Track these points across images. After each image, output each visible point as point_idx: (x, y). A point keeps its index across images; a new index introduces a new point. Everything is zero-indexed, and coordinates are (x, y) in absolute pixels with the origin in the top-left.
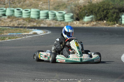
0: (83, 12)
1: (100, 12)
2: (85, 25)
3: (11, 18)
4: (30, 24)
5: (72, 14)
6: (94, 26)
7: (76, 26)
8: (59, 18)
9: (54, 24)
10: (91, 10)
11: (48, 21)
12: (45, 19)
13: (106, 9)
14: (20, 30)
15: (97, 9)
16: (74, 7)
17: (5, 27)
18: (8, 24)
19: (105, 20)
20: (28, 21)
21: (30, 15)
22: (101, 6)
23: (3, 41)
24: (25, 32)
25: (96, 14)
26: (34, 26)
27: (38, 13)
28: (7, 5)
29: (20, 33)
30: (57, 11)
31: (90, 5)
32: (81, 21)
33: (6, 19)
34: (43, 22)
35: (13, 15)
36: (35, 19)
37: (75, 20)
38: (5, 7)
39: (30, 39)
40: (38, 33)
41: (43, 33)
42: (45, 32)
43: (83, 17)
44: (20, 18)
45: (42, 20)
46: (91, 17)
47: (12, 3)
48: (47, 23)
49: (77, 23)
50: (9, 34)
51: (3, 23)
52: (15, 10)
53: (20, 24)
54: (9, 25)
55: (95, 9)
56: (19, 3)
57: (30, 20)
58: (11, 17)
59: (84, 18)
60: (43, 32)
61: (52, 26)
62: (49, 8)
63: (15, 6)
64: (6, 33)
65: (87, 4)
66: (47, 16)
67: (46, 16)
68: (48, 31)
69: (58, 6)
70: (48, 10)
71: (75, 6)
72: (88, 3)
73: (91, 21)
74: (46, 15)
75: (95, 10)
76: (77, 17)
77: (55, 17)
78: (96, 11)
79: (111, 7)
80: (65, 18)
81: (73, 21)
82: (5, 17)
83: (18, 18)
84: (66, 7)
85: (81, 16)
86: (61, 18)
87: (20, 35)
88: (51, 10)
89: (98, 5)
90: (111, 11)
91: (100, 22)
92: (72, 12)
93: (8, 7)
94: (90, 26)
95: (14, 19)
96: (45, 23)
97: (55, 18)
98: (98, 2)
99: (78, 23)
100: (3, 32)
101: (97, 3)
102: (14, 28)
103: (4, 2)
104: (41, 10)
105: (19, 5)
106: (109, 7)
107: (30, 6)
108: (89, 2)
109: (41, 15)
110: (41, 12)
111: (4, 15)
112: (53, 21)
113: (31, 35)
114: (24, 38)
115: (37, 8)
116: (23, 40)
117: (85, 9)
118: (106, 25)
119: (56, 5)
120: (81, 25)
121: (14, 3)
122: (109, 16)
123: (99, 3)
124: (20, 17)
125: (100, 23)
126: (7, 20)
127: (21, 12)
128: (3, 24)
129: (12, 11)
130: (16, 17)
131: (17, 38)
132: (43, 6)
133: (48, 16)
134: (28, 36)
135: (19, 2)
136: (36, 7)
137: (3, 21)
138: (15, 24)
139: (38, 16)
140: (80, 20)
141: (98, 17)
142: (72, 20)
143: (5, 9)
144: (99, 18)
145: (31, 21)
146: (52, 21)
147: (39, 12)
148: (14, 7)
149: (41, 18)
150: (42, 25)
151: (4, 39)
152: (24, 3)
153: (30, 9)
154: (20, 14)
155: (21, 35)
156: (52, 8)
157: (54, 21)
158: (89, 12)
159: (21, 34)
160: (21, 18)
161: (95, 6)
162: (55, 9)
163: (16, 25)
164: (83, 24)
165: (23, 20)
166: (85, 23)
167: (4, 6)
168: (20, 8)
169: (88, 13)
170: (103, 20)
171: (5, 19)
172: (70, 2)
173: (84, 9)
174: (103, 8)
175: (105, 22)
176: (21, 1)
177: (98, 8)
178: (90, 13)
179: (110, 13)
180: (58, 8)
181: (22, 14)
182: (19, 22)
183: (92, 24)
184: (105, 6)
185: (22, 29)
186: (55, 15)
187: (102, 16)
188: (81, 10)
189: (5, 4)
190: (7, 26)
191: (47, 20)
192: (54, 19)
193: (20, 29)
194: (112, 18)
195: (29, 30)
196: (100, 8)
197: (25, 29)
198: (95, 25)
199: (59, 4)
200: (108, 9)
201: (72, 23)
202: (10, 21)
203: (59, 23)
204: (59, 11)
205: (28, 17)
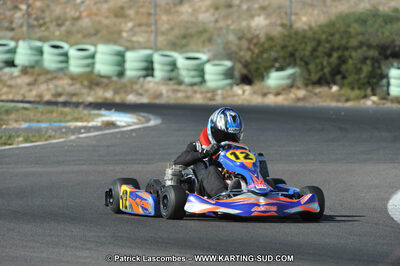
0: (265, 56)
1: (318, 57)
2: (271, 100)
3: (32, 74)
4: (92, 93)
5: (228, 64)
6: (300, 104)
7: (240, 102)
8: (186, 76)
9: (170, 94)
10: (290, 49)
11: (151, 85)
12: (142, 79)
13: (338, 48)
14: (62, 113)
15: (309, 48)
16: (236, 42)
17: (13, 101)
18: (22, 91)
19: (335, 83)
20: (86, 83)
21: (93, 64)
22: (324, 37)
23: (7, 147)
24: (77, 120)
25: (307, 64)
26: (106, 99)
27: (118, 58)
28: (18, 31)
29: (60, 121)
30: (181, 53)
31: (286, 33)
32: (257, 86)
33: (16, 77)
34: (136, 87)
35: (39, 63)
36: (108, 77)
37: (238, 81)
38: (12, 39)
39: (94, 143)
40: (118, 123)
41: (135, 124)
42: (143, 120)
43: (265, 74)
44: (61, 74)
45: (133, 81)
46: (289, 71)
47: (36, 26)
48: (147, 91)
49: (244, 92)
50: (25, 125)
51: (5, 90)
52: (46, 48)
53: (60, 95)
54: (27, 95)
55: (303, 45)
56: (59, 25)
57: (93, 80)
58: (33, 70)
59: (268, 78)
60: (135, 121)
61: (162, 101)
62: (156, 44)
63: (46, 34)
64: (16, 121)
65: (277, 31)
66: (149, 70)
67: (146, 69)
68: (151, 117)
69: (184, 37)
70: (151, 48)
71: (240, 38)
72: (279, 29)
73: (291, 86)
74: (143, 65)
75: (304, 49)
76: (245, 71)
77: (172, 70)
78: (307, 53)
79: (354, 42)
80: (207, 77)
81: (232, 85)
82: (13, 69)
83: (55, 75)
84: (210, 40)
85: (258, 69)
86: (193, 77)
87: (60, 128)
88: (161, 49)
89: (314, 33)
90: (354, 54)
91: (318, 90)
92: (229, 57)
93: (24, 39)
94: (286, 103)
95: (42, 78)
96: (141, 91)
97: (173, 74)
98: (313, 25)
99: (247, 93)
100: (5, 117)
101: (311, 28)
102: (41, 108)
103: (11, 22)
104: (128, 49)
105: (57, 33)
106: (347, 42)
107: (95, 34)
108: (283, 25)
109: (128, 65)
110: (129, 55)
111: (11, 64)
112: (167, 84)
113: (96, 128)
114: (73, 137)
115: (115, 42)
116: (72, 146)
117: (271, 48)
118: (338, 101)
119: (177, 32)
120: (257, 100)
121: (40, 26)
122: (347, 71)
123: (316, 29)
124: (63, 71)
125: (320, 93)
126: (19, 81)
127: (66, 55)
128: (7, 93)
129: (34, 52)
130: (48, 72)
131: (50, 137)
132: (134, 35)
133: (153, 69)
134: (89, 132)
135: (60, 22)
136: (112, 37)
137: (5, 85)
138: (45, 93)
139: (117, 68)
140: (256, 81)
141: (313, 75)
142: (229, 81)
143: (12, 44)
144: (315, 77)
145: (98, 84)
146: (163, 84)
147: (121, 55)
148: (40, 39)
149: (130, 73)
150: (131, 98)
151: (9, 142)
152: (73, 24)
153: (95, 45)
154: (62, 62)
155: (64, 130)
156: (165, 43)
157: (172, 85)
158: (284, 58)
159: (63, 124)
160: (65, 74)
161: (304, 37)
162: (174, 46)
163: (47, 97)
164: (265, 95)
165: (70, 82)
166: (269, 93)
167: (11, 34)
168: (61, 40)
169: (280, 60)
170: (328, 84)
171: (12, 77)
172: (222, 24)
173: (266, 46)
174: (328, 45)
175: (335, 88)
176: (66, 20)
177: (314, 44)
178: (288, 60)
179: (350, 61)
180: (184, 42)
181: (67, 62)
182: (56, 86)
183: (292, 96)
184: (337, 37)
185: (67, 110)
186: (173, 65)
187: (327, 70)
188: (256, 51)
189: (13, 29)
190: (20, 98)
191: (149, 82)
192: (170, 79)
193: (61, 109)
194: (356, 77)
195: (90, 115)
196: (319, 43)
197: (76, 110)
198: (304, 99)
199: (187, 28)
200: (346, 48)
201: (230, 93)
202: (29, 84)
203: (185, 91)
204: (187, 52)
205: (88, 69)
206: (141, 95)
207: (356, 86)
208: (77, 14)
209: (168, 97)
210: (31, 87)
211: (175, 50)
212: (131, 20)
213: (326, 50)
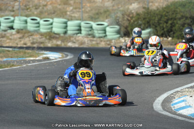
0: (136, 23)
1: (161, 23)
3: (22, 33)
5: (117, 27)
9: (89, 42)
10: (147, 20)
11: (80, 37)
12: (75, 35)
13: (172, 19)
14: (25, 53)
15: (157, 19)
16: (121, 16)
18: (16, 42)
19: (170, 36)
20: (48, 37)
21: (52, 27)
22: (164, 13)
24: (31, 56)
25: (156, 27)
27: (65, 25)
28: (16, 12)
29: (23, 57)
30: (95, 22)
31: (146, 12)
33: (14, 35)
34: (72, 39)
35: (26, 28)
36: (58, 34)
38: (13, 16)
39: (33, 68)
40: (51, 58)
41: (60, 58)
44: (36, 33)
45: (70, 37)
47: (25, 10)
48: (78, 41)
49: (125, 41)
50: (5, 59)
51: (8, 41)
52: (29, 20)
53: (34, 43)
54: (19, 43)
55: (154, 18)
56: (36, 9)
57: (51, 36)
61: (85, 46)
62: (83, 17)
63: (30, 13)
64: (2, 57)
65: (141, 11)
67: (78, 30)
69: (97, 14)
70: (80, 20)
71: (123, 15)
72: (144, 10)
74: (77, 28)
75: (154, 20)
78: (156, 22)
79: (179, 16)
80: (107, 33)
81: (119, 38)
82: (12, 31)
83: (32, 33)
84: (109, 15)
86: (99, 34)
87: (21, 61)
88: (85, 20)
89: (159, 12)
90: (179, 22)
92: (118, 24)
93: (18, 16)
95: (26, 35)
96: (74, 41)
97: (90, 32)
98: (159, 7)
99: (127, 41)
101: (158, 9)
103: (13, 8)
104: (69, 20)
105: (36, 13)
106: (176, 16)
107: (54, 13)
108: (144, 8)
109: (69, 28)
110: (69, 23)
111: (12, 28)
112: (88, 38)
113: (38, 61)
114: (24, 65)
115: (63, 17)
116: (22, 70)
117: (139, 19)
118: (171, 45)
119: (94, 12)
121: (27, 9)
122: (175, 30)
123: (161, 9)
124: (37, 31)
126: (15, 36)
127: (38, 23)
128: (8, 43)
129: (22, 22)
130: (29, 32)
131: (13, 65)
132: (74, 13)
133: (81, 30)
134: (34, 63)
135: (37, 7)
136: (62, 14)
137: (8, 38)
138: (28, 42)
139: (65, 30)
141: (159, 32)
142: (118, 36)
143: (12, 18)
145: (54, 38)
146: (85, 37)
147: (66, 23)
148: (27, 16)
149: (69, 32)
150: (70, 44)
152: (43, 8)
153: (53, 19)
154: (36, 27)
156: (87, 17)
157: (90, 38)
158: (145, 24)
159: (24, 59)
160: (38, 33)
161: (154, 14)
162: (92, 19)
163: (29, 44)
165: (40, 37)
167: (12, 13)
168: (37, 16)
169: (143, 25)
170: (166, 37)
171: (12, 35)
172: (115, 7)
175: (170, 39)
176: (40, 6)
177: (159, 16)
178: (147, 25)
179: (177, 25)
180: (97, 16)
181: (39, 27)
182: (33, 39)
184: (170, 13)
185: (29, 51)
186: (91, 28)
187: (165, 30)
188: (132, 21)
189: (13, 11)
191: (79, 36)
192: (89, 35)
194: (180, 33)
196: (162, 16)
199: (99, 10)
200: (175, 19)
201: (118, 41)
202: (20, 38)
203: (96, 41)
204: (97, 21)
205: (49, 30)
206: (74, 43)
207: (180, 38)
208: (45, 3)
209: (88, 43)
210: (21, 40)
211: (92, 21)
212: (71, 6)
213: (165, 20)
